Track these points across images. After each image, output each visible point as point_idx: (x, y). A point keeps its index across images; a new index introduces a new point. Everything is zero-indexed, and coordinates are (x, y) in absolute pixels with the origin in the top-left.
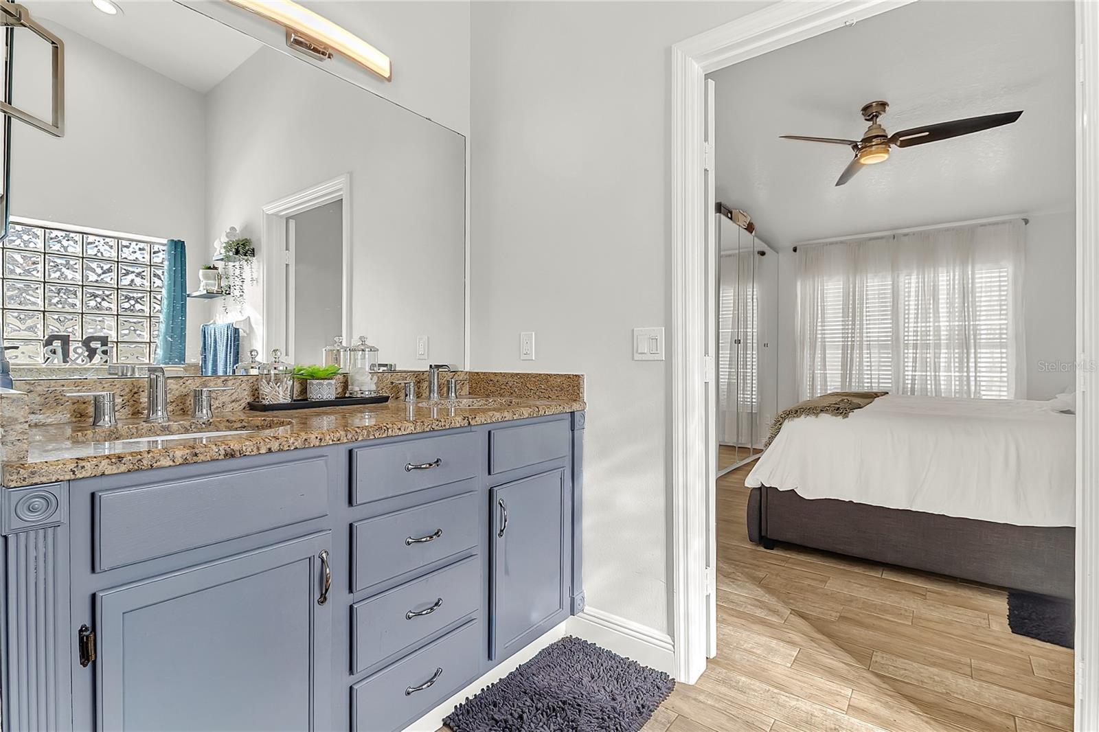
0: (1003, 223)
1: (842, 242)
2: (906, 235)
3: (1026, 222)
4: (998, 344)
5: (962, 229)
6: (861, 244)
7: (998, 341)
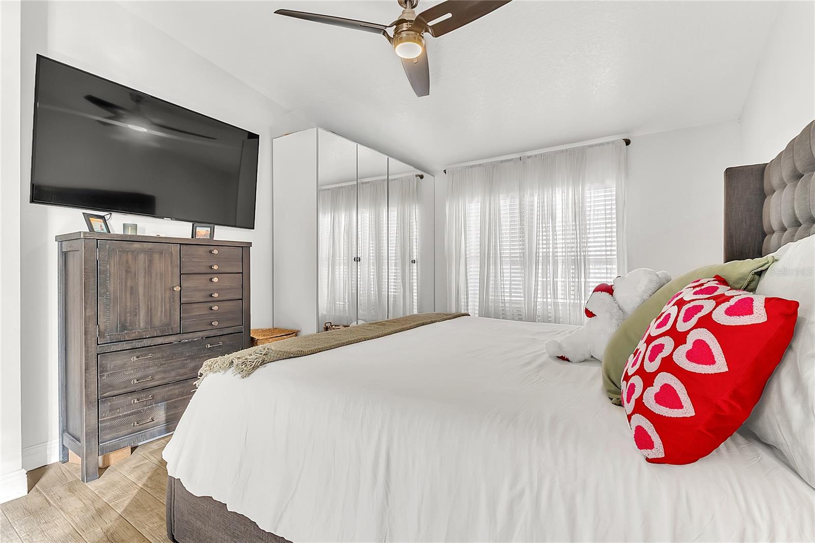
0: (608, 143)
1: (480, 165)
2: (529, 157)
3: (628, 142)
4: (605, 260)
5: (573, 150)
6: (494, 165)
7: (605, 257)
